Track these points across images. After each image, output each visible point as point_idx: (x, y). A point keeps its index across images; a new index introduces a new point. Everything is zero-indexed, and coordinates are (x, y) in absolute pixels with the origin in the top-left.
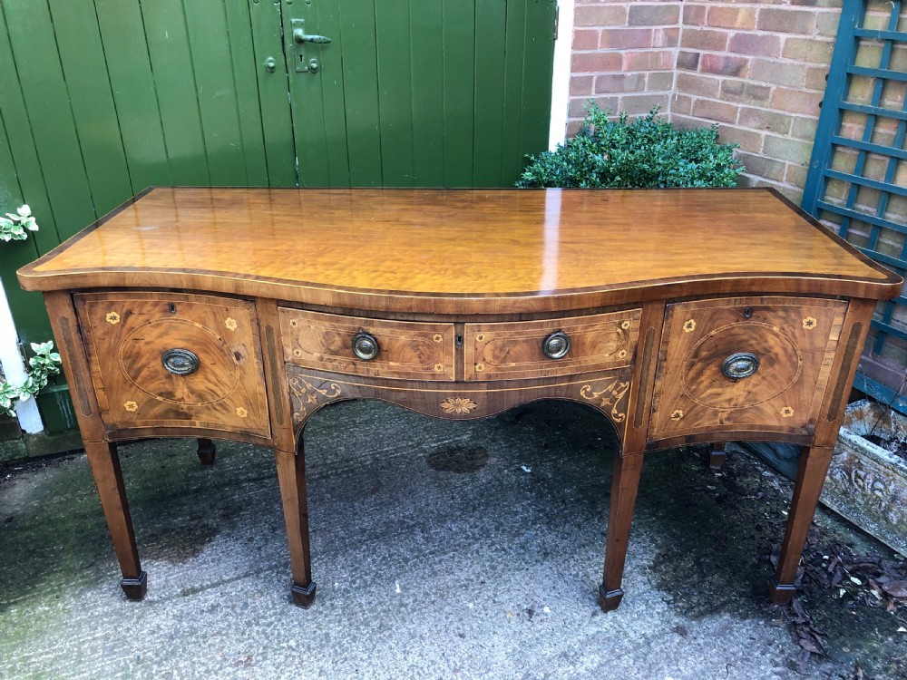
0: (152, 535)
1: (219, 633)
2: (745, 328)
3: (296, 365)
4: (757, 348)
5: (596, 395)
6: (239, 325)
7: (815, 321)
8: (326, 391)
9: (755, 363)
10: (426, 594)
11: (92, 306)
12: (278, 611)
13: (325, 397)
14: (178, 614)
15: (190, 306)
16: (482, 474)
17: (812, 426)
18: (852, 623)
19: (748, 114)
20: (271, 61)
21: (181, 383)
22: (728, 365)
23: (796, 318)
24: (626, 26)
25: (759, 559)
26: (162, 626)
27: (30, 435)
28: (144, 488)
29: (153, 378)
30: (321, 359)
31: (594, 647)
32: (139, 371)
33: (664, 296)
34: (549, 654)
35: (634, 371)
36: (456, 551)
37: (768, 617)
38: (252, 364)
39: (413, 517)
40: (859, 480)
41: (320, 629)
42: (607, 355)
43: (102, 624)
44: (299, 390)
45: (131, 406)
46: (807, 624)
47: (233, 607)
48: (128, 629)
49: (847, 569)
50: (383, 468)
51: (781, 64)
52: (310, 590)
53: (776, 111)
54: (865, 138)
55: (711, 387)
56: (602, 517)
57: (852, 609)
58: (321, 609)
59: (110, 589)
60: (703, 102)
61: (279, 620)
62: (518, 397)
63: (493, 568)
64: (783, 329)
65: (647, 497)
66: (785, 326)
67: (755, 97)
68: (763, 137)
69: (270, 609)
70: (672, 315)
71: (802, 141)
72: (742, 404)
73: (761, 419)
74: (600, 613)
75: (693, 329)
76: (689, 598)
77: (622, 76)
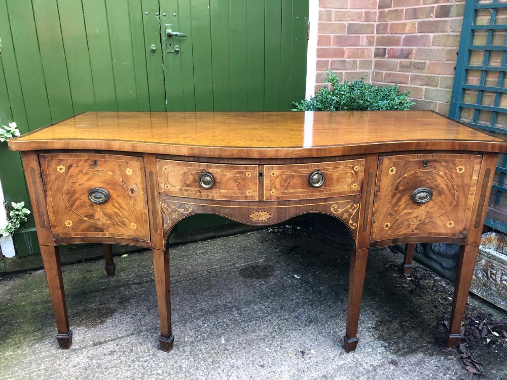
0: (77, 313)
1: (115, 366)
2: (423, 173)
3: (166, 195)
4: (431, 185)
5: (340, 211)
6: (134, 172)
7: (463, 168)
8: (183, 210)
9: (431, 194)
10: (240, 344)
11: (49, 161)
12: (151, 353)
13: (182, 213)
14: (90, 356)
15: (106, 161)
16: (272, 279)
17: (465, 232)
18: (496, 357)
19: (414, 78)
20: (154, 47)
21: (98, 209)
22: (415, 195)
23: (452, 167)
24: (346, 34)
25: (437, 323)
26: (80, 363)
27: (7, 258)
28: (73, 288)
29: (82, 206)
30: (181, 190)
31: (343, 372)
32: (75, 201)
33: (378, 151)
34: (315, 376)
35: (361, 197)
36: (257, 320)
37: (446, 354)
38: (140, 195)
39: (231, 302)
40: (493, 276)
41: (176, 363)
42: (346, 186)
43: (45, 362)
44: (167, 210)
45: (69, 223)
46: (469, 357)
47: (124, 352)
48: (60, 365)
49: (490, 327)
50: (213, 277)
51: (431, 49)
52: (171, 339)
53: (430, 75)
54: (481, 83)
55: (405, 208)
56: (342, 301)
57: (495, 349)
58: (177, 352)
59: (50, 343)
60: (390, 74)
61: (152, 359)
62: (294, 211)
63: (280, 329)
64: (445, 173)
65: (369, 291)
66: (447, 171)
67: (418, 68)
68: (424, 89)
69: (146, 353)
70: (382, 164)
71: (446, 89)
72: (424, 219)
73: (436, 228)
74: (345, 353)
75: (394, 173)
76: (398, 344)
77: (345, 61)
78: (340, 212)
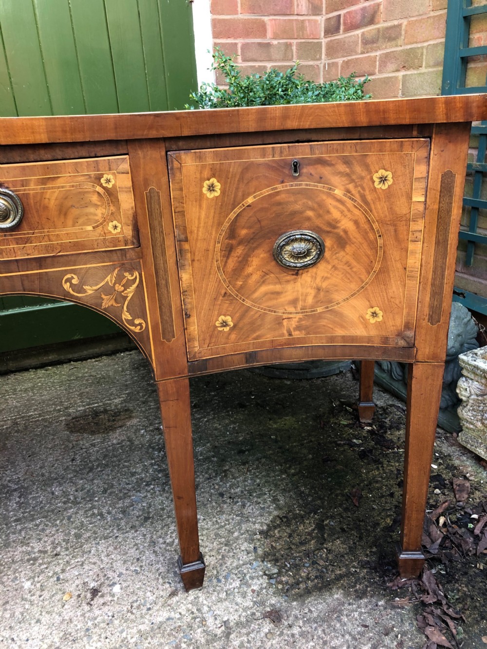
2: (295, 193)
4: (318, 222)
5: (90, 290)
7: (389, 175)
9: (318, 244)
16: (116, 435)
17: (410, 334)
19: (385, 60)
22: (281, 249)
23: (364, 174)
35: (141, 256)
37: (390, 595)
39: (19, 481)
42: (90, 228)
50: (17, 431)
55: (264, 282)
60: (349, 61)
63: (78, 536)
64: (348, 191)
66: (351, 187)
70: (180, 169)
71: (435, 69)
72: (312, 307)
73: (342, 327)
74: (180, 592)
75: (217, 193)
76: (298, 570)
77: (268, 45)
78: (90, 292)
